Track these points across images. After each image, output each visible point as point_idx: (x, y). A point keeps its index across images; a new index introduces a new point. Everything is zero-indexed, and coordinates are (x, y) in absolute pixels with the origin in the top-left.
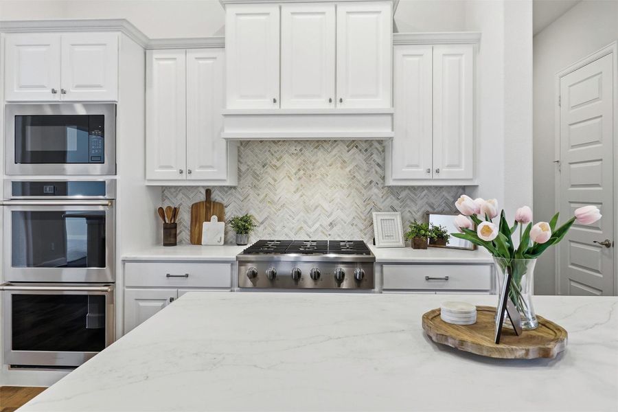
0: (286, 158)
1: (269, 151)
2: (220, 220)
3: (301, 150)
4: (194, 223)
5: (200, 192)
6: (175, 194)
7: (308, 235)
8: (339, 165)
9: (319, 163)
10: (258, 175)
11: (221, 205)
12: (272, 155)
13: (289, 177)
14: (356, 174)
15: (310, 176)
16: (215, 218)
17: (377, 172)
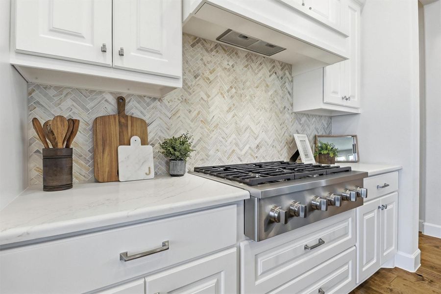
0: (219, 72)
1: (202, 60)
2: (144, 142)
3: (233, 66)
4: (100, 148)
5: (106, 101)
6: (56, 99)
7: (239, 158)
8: (264, 88)
9: (248, 84)
10: (189, 87)
11: (143, 121)
12: (205, 65)
13: (222, 94)
14: (275, 99)
15: (241, 96)
16: (136, 140)
17: (288, 99)
